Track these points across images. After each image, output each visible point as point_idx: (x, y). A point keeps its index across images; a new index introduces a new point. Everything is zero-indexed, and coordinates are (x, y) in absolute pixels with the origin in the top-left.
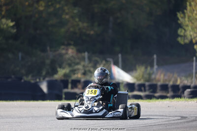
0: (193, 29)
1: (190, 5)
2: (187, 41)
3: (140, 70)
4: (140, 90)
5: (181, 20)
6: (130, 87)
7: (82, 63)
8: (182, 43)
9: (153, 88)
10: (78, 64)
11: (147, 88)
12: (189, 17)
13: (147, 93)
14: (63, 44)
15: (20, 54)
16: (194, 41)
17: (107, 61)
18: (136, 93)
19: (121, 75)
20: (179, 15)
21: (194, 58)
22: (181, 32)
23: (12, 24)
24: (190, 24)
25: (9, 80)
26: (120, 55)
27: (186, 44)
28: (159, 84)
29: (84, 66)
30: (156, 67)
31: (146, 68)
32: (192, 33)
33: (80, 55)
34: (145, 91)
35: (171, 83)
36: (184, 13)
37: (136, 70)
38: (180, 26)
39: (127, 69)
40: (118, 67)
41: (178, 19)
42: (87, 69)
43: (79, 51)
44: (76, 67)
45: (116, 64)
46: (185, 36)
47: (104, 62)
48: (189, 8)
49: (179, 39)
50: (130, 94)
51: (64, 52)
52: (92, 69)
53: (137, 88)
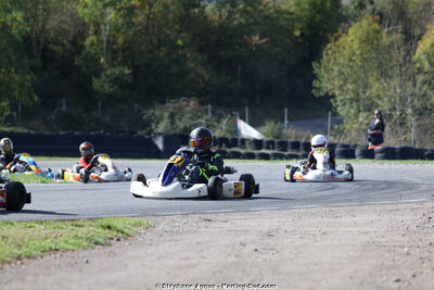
0: (329, 80)
1: (327, 54)
2: (322, 94)
3: (269, 126)
4: (268, 148)
5: (316, 70)
6: (258, 144)
7: (206, 117)
8: (317, 95)
9: (283, 145)
10: (199, 117)
11: (276, 146)
12: (325, 67)
13: (276, 151)
14: (184, 95)
15: (136, 106)
16: (330, 94)
17: (232, 115)
18: (263, 151)
19: (248, 131)
20: (314, 65)
21: (330, 113)
22: (315, 83)
23: (127, 72)
24: (326, 76)
25: (121, 134)
26: (247, 109)
27: (321, 97)
28: (290, 140)
29: (206, 120)
30: (286, 122)
31: (276, 123)
32: (328, 85)
33: (202, 108)
34: (274, 148)
35: (303, 140)
36: (319, 62)
37: (264, 125)
38: (315, 77)
39: (254, 124)
40: (245, 121)
41: (312, 69)
42: (210, 123)
43: (202, 103)
44: (199, 121)
45: (243, 118)
46: (320, 88)
47: (229, 116)
48: (325, 57)
49: (314, 91)
50: (256, 152)
51: (185, 103)
52: (216, 124)
53: (265, 145)
